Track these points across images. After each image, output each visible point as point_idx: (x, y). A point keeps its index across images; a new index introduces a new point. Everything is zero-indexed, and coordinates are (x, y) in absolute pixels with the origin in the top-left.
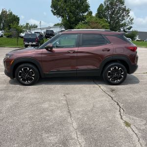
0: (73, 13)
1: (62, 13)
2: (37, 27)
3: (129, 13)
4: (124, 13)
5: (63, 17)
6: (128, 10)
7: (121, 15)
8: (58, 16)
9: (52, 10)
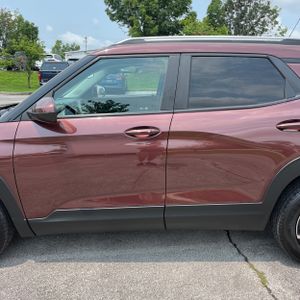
0: (155, 16)
1: (130, 15)
2: (78, 48)
3: (276, 17)
4: (266, 18)
5: (132, 25)
6: (274, 11)
7: (259, 20)
8: (121, 23)
9: (107, 10)
